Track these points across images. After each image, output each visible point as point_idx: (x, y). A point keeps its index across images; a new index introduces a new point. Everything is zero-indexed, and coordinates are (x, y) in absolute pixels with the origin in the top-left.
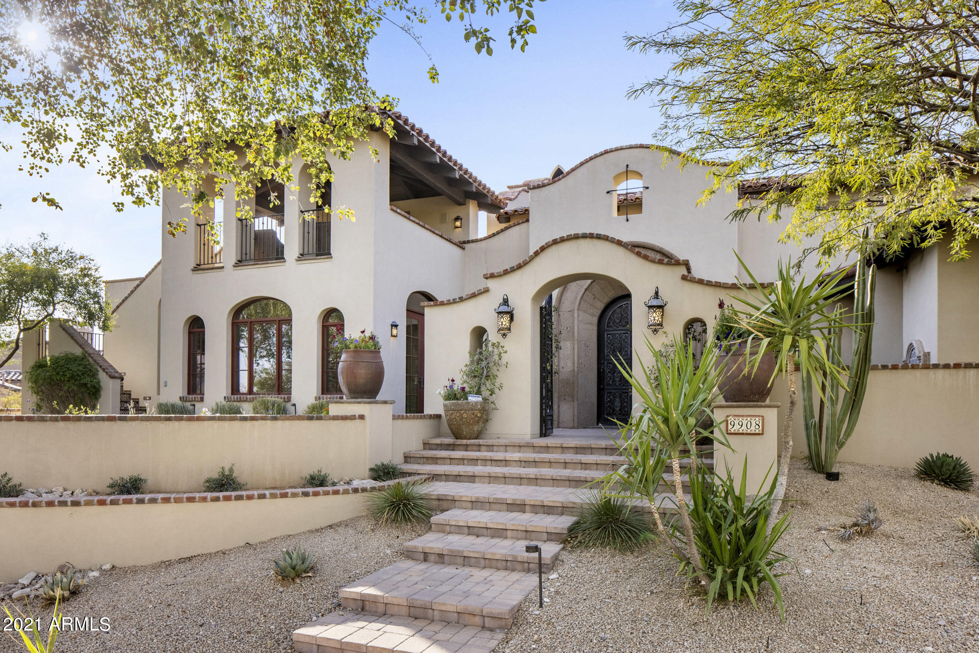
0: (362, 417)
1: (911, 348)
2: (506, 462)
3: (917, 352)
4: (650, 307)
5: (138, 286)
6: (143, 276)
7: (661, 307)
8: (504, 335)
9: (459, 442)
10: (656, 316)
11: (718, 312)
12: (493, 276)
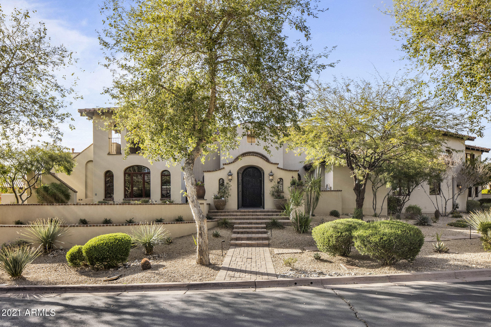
0: (203, 204)
1: (327, 185)
2: (237, 215)
3: (329, 187)
4: (270, 175)
5: (78, 155)
6: (80, 152)
7: (273, 175)
8: (230, 181)
9: (219, 211)
10: (271, 177)
11: (291, 179)
12: (225, 164)
